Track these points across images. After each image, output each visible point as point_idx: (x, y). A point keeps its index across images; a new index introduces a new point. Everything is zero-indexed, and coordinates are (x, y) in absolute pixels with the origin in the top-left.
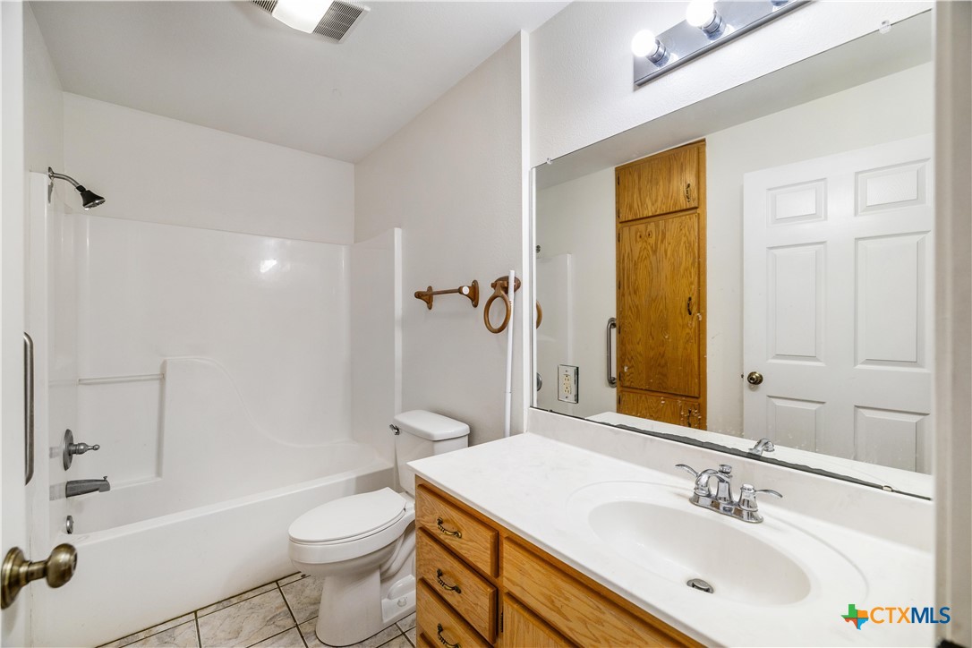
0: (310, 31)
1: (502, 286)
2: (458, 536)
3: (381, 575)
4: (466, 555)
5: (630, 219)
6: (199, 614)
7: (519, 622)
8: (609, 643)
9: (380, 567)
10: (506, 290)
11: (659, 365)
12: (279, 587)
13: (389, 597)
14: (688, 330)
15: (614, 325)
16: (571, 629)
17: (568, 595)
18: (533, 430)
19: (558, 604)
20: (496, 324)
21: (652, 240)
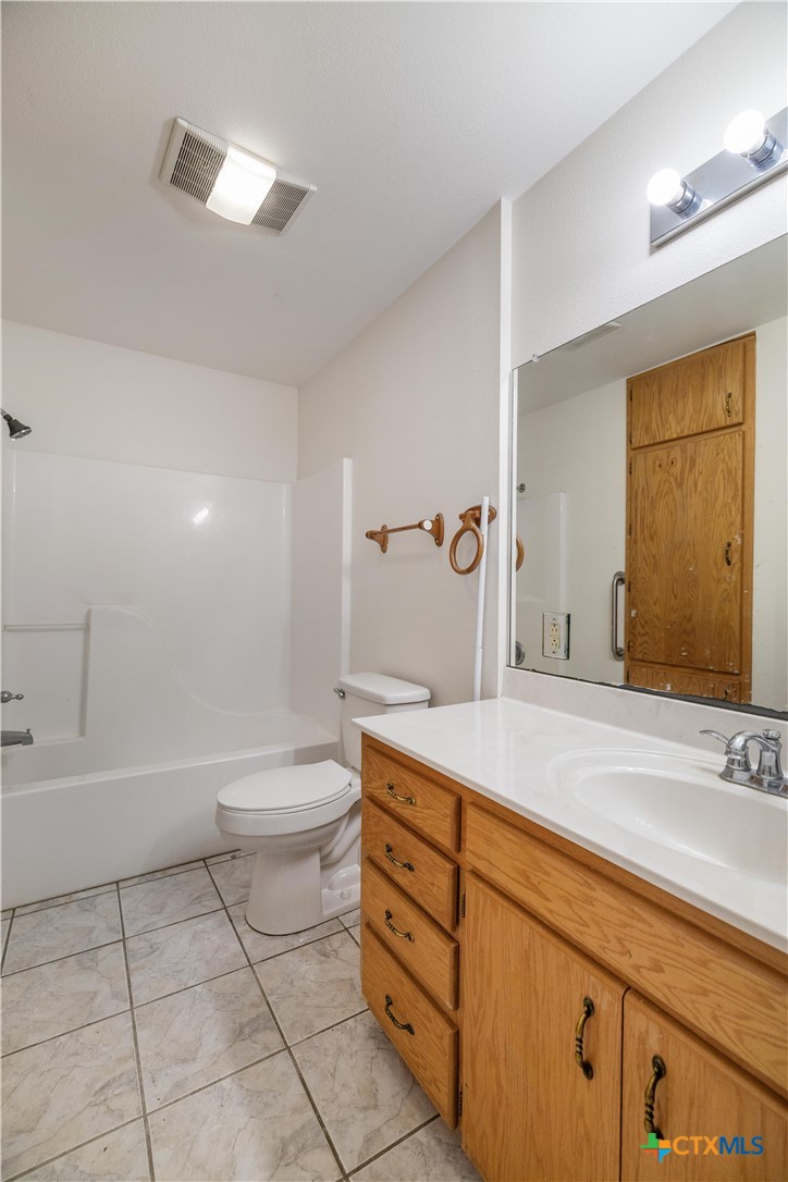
0: (248, 222)
1: (472, 517)
2: (411, 803)
3: (322, 859)
4: (420, 826)
5: (646, 443)
6: (121, 885)
7: (485, 904)
8: (600, 926)
9: (320, 849)
10: (478, 521)
11: (684, 631)
12: (206, 866)
13: (330, 887)
14: (725, 586)
15: (621, 580)
16: (551, 911)
17: (548, 869)
18: (510, 693)
19: (535, 881)
20: (464, 564)
21: (676, 470)
